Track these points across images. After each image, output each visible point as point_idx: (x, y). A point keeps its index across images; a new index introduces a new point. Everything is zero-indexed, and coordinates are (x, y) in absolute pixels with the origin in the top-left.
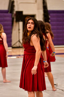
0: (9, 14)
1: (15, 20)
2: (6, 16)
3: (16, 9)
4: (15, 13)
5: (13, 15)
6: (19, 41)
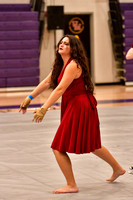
0: (33, 12)
1: (46, 26)
2: (25, 18)
4: (46, 10)
5: (42, 14)
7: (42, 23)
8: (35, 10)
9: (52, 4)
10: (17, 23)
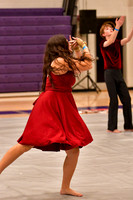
0: (65, 17)
1: (78, 30)
2: (57, 22)
3: (81, 6)
4: (78, 14)
5: (75, 18)
6: (88, 77)
7: (74, 27)
8: (68, 14)
9: (85, 9)
10: (50, 27)
